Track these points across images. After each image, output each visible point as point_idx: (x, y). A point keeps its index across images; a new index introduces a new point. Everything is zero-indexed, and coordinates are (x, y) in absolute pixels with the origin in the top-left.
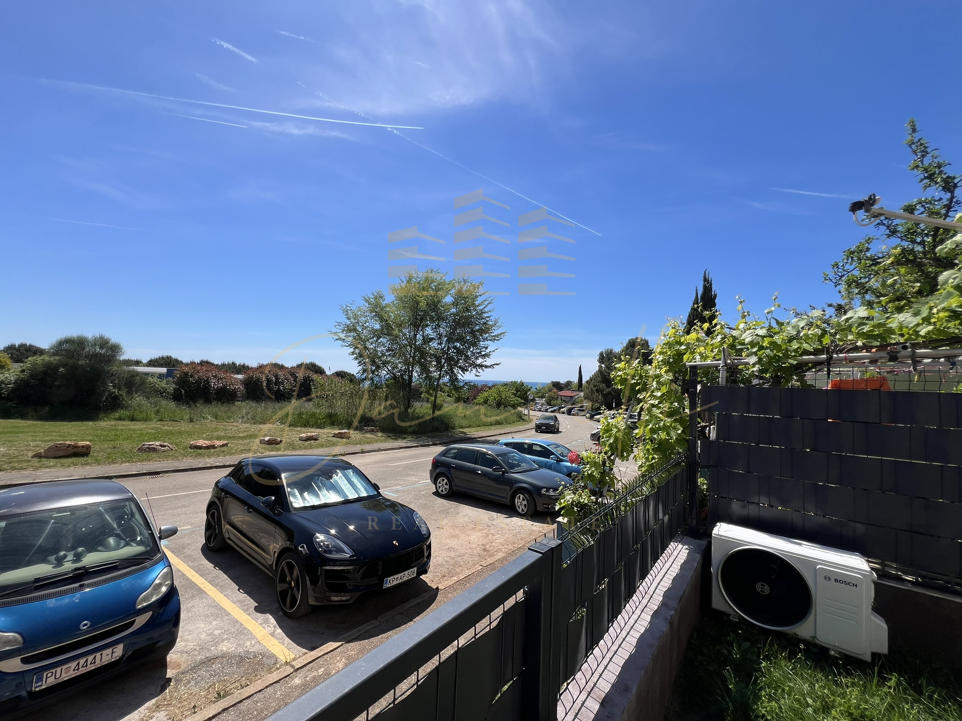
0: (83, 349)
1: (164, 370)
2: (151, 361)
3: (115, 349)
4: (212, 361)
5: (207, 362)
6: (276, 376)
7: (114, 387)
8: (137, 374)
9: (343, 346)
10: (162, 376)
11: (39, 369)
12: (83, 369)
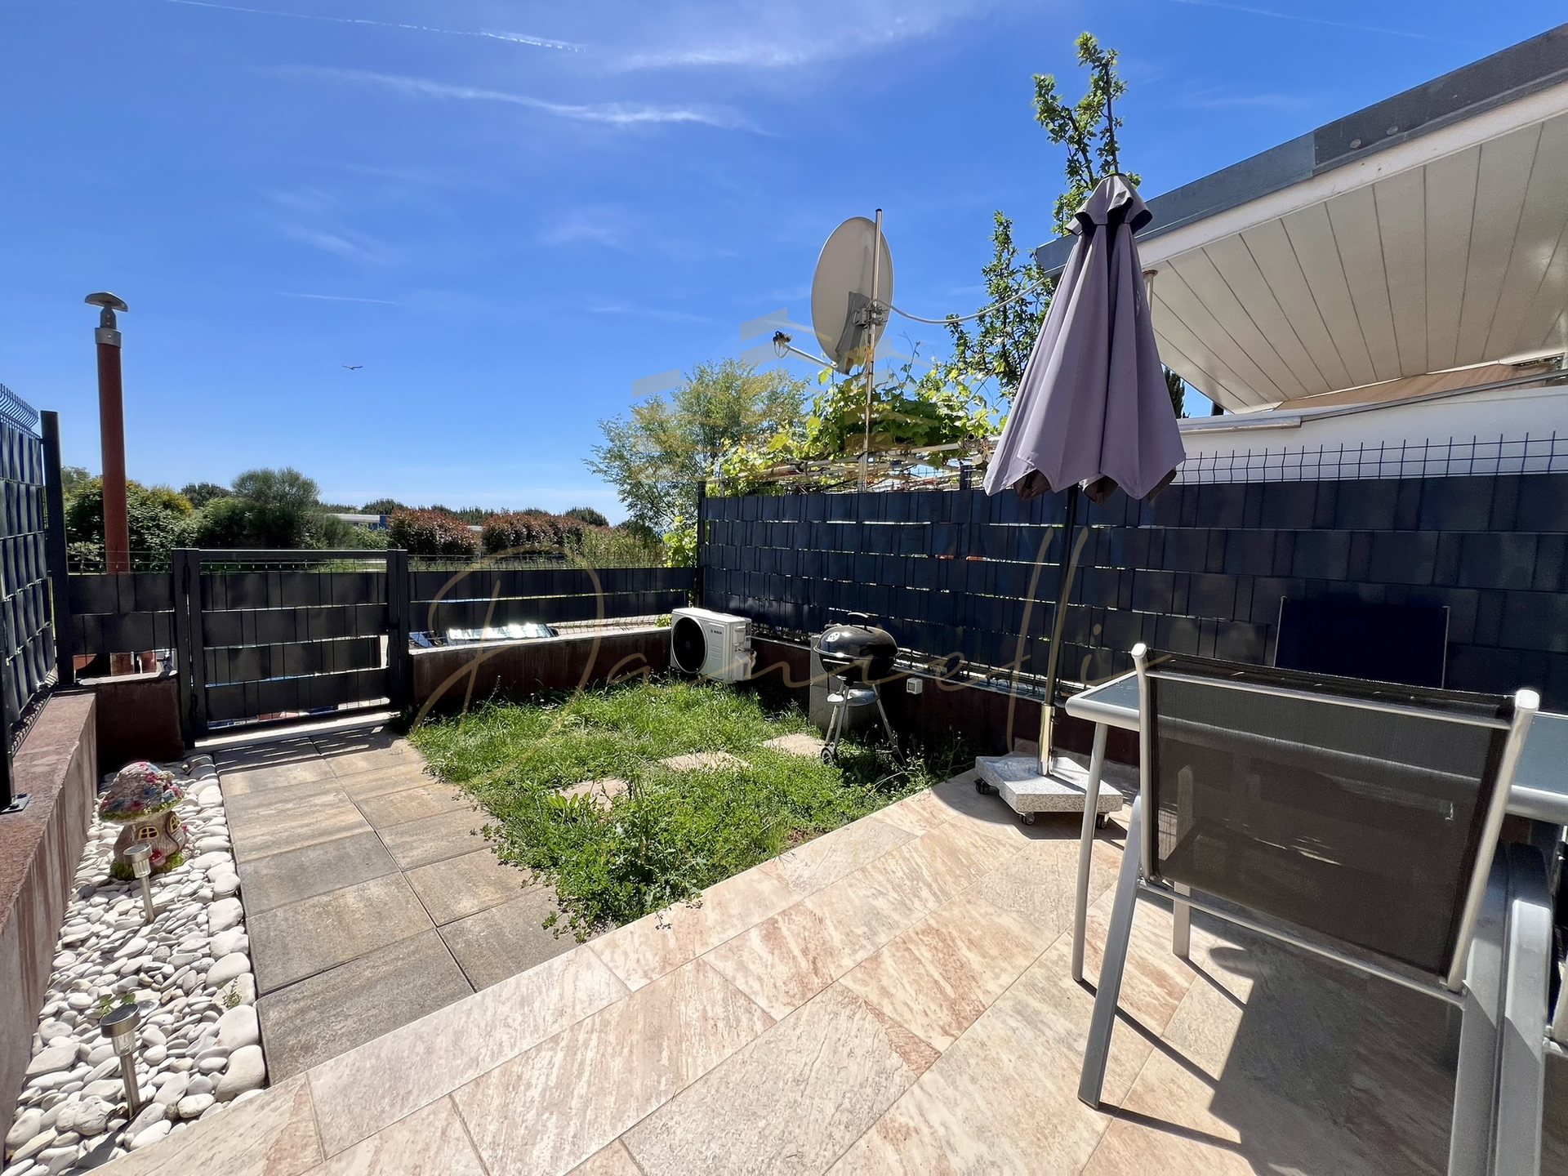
0: (270, 488)
1: (376, 518)
2: (367, 507)
3: (307, 487)
4: (447, 507)
5: (442, 509)
6: (528, 528)
7: (312, 537)
8: (339, 521)
10: (373, 526)
11: (224, 513)
12: (273, 514)
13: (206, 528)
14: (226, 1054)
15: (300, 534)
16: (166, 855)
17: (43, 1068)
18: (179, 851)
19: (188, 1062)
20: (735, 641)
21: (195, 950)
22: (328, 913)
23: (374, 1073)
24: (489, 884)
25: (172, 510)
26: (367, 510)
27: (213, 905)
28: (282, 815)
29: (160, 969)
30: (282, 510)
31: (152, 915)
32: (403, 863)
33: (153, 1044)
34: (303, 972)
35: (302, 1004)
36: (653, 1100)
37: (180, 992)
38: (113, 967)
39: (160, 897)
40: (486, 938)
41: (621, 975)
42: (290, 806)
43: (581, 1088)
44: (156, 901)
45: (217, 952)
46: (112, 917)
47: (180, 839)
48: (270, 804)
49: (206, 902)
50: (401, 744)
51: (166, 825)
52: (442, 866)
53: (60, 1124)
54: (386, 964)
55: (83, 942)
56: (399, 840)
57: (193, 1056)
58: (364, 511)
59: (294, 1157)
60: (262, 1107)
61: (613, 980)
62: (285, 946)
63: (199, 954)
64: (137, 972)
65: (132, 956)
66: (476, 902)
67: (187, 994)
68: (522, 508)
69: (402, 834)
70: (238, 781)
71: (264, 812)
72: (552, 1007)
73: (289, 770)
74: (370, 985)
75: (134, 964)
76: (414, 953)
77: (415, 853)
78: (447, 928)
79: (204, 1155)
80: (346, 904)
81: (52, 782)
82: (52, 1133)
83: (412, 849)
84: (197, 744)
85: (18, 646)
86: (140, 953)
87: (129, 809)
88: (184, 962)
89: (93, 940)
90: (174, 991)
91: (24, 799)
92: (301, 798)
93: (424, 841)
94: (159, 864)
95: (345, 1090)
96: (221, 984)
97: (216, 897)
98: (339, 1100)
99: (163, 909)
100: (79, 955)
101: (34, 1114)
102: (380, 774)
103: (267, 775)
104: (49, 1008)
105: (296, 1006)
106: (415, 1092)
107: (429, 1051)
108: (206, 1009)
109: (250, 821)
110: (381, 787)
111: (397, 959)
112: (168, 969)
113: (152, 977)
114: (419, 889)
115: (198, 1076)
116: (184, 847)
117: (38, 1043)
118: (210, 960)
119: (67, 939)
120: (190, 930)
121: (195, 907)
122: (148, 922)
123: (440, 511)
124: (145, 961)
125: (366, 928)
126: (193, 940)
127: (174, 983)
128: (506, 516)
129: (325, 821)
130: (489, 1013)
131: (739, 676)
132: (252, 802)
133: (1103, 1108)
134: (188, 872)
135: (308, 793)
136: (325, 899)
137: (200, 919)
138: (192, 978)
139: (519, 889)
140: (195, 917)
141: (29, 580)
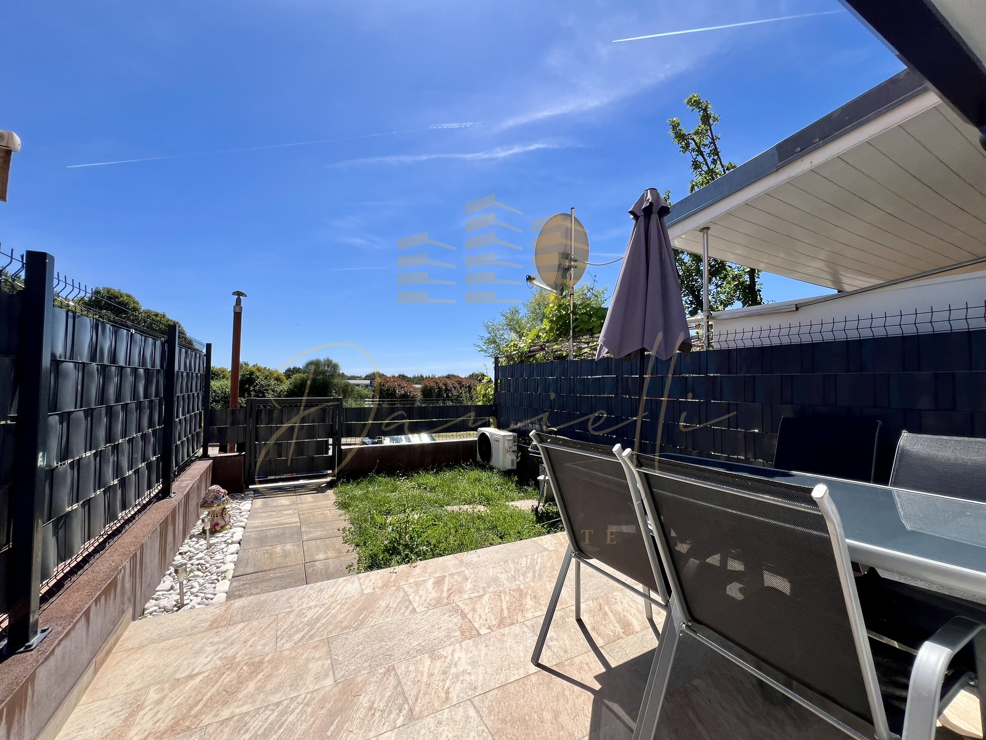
0: (319, 367)
1: (368, 382)
2: (366, 376)
3: (335, 367)
4: (406, 374)
5: (403, 376)
6: (446, 385)
7: (336, 393)
8: (349, 384)
9: (485, 356)
10: (367, 386)
11: (298, 382)
12: (319, 382)
13: (290, 389)
14: (215, 594)
15: (331, 392)
16: (221, 526)
17: (161, 589)
18: (225, 525)
19: (203, 595)
20: (506, 446)
21: (218, 560)
22: (268, 553)
23: (256, 604)
24: (334, 550)
25: (277, 381)
26: (366, 378)
27: (230, 546)
28: (270, 517)
29: (205, 565)
30: (323, 379)
31: (210, 546)
32: (305, 538)
33: (194, 587)
34: (250, 572)
35: (245, 582)
36: (347, 629)
37: (209, 574)
38: (191, 562)
39: (213, 540)
40: (321, 569)
41: (364, 587)
42: (274, 513)
43: (323, 621)
44: (211, 542)
45: (225, 562)
46: (196, 546)
47: (227, 519)
48: (267, 512)
49: (228, 544)
50: (330, 492)
51: (222, 513)
52: (319, 541)
53: (160, 606)
54: (280, 573)
55: (185, 553)
56: (308, 530)
57: (205, 593)
58: (365, 379)
59: (220, 623)
60: (216, 608)
61: (360, 588)
62: (248, 562)
63: (219, 562)
64: (198, 565)
65: (198, 559)
66: (325, 556)
67: (211, 575)
68: (445, 374)
69: (310, 528)
70: (259, 502)
71: (263, 515)
72: (329, 594)
73: (280, 499)
74: (270, 580)
75: (198, 562)
76: (291, 571)
77: (312, 535)
78: (308, 564)
79: (194, 617)
80: (275, 551)
81: (185, 490)
82: (157, 608)
83: (311, 533)
84: (250, 487)
85: (185, 437)
86: (201, 559)
87: (209, 504)
88: (213, 563)
89: (189, 553)
90: (207, 573)
91: (175, 494)
92: (279, 511)
93: (317, 531)
94: (218, 529)
95: (243, 608)
96: (222, 573)
97: (232, 543)
98: (240, 610)
99: (214, 544)
100: (183, 557)
101: (153, 602)
102: (315, 504)
103: (270, 501)
104: (168, 572)
105: (243, 582)
106: (266, 612)
107: (277, 601)
108: (215, 580)
109: (256, 517)
110: (313, 509)
111: (284, 572)
112: (208, 565)
113: (202, 567)
114: (305, 548)
115: (204, 600)
116: (228, 524)
117: (162, 582)
118: (222, 564)
119: (180, 551)
120: (219, 553)
121: (224, 545)
122: (207, 549)
123: (403, 377)
124: (202, 561)
125: (279, 560)
126: (218, 556)
127: (209, 571)
128: (432, 379)
129: (284, 520)
130: (305, 592)
131: (509, 466)
132: (261, 511)
133: (539, 665)
134: (227, 533)
135: (283, 509)
136: (269, 548)
137: (225, 550)
138: (214, 569)
139: (345, 553)
140: (223, 549)
141: (193, 411)
